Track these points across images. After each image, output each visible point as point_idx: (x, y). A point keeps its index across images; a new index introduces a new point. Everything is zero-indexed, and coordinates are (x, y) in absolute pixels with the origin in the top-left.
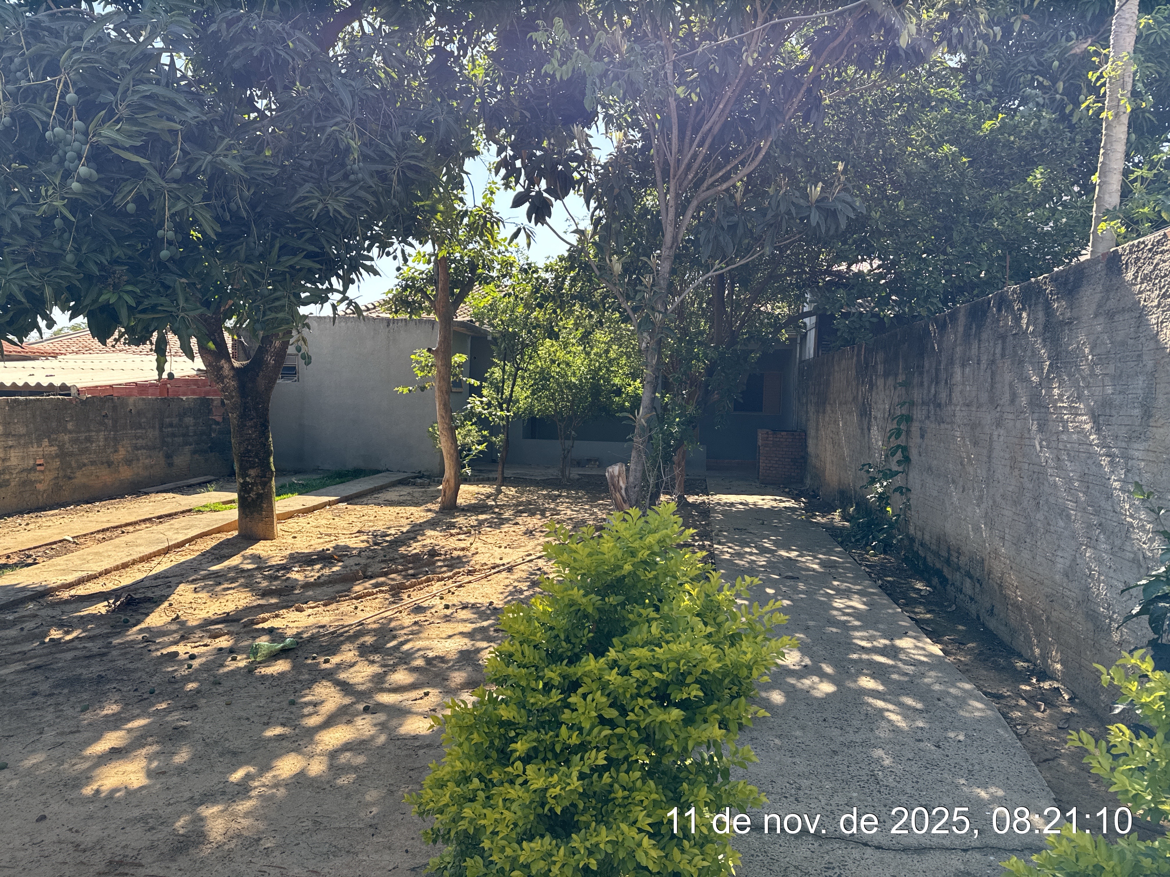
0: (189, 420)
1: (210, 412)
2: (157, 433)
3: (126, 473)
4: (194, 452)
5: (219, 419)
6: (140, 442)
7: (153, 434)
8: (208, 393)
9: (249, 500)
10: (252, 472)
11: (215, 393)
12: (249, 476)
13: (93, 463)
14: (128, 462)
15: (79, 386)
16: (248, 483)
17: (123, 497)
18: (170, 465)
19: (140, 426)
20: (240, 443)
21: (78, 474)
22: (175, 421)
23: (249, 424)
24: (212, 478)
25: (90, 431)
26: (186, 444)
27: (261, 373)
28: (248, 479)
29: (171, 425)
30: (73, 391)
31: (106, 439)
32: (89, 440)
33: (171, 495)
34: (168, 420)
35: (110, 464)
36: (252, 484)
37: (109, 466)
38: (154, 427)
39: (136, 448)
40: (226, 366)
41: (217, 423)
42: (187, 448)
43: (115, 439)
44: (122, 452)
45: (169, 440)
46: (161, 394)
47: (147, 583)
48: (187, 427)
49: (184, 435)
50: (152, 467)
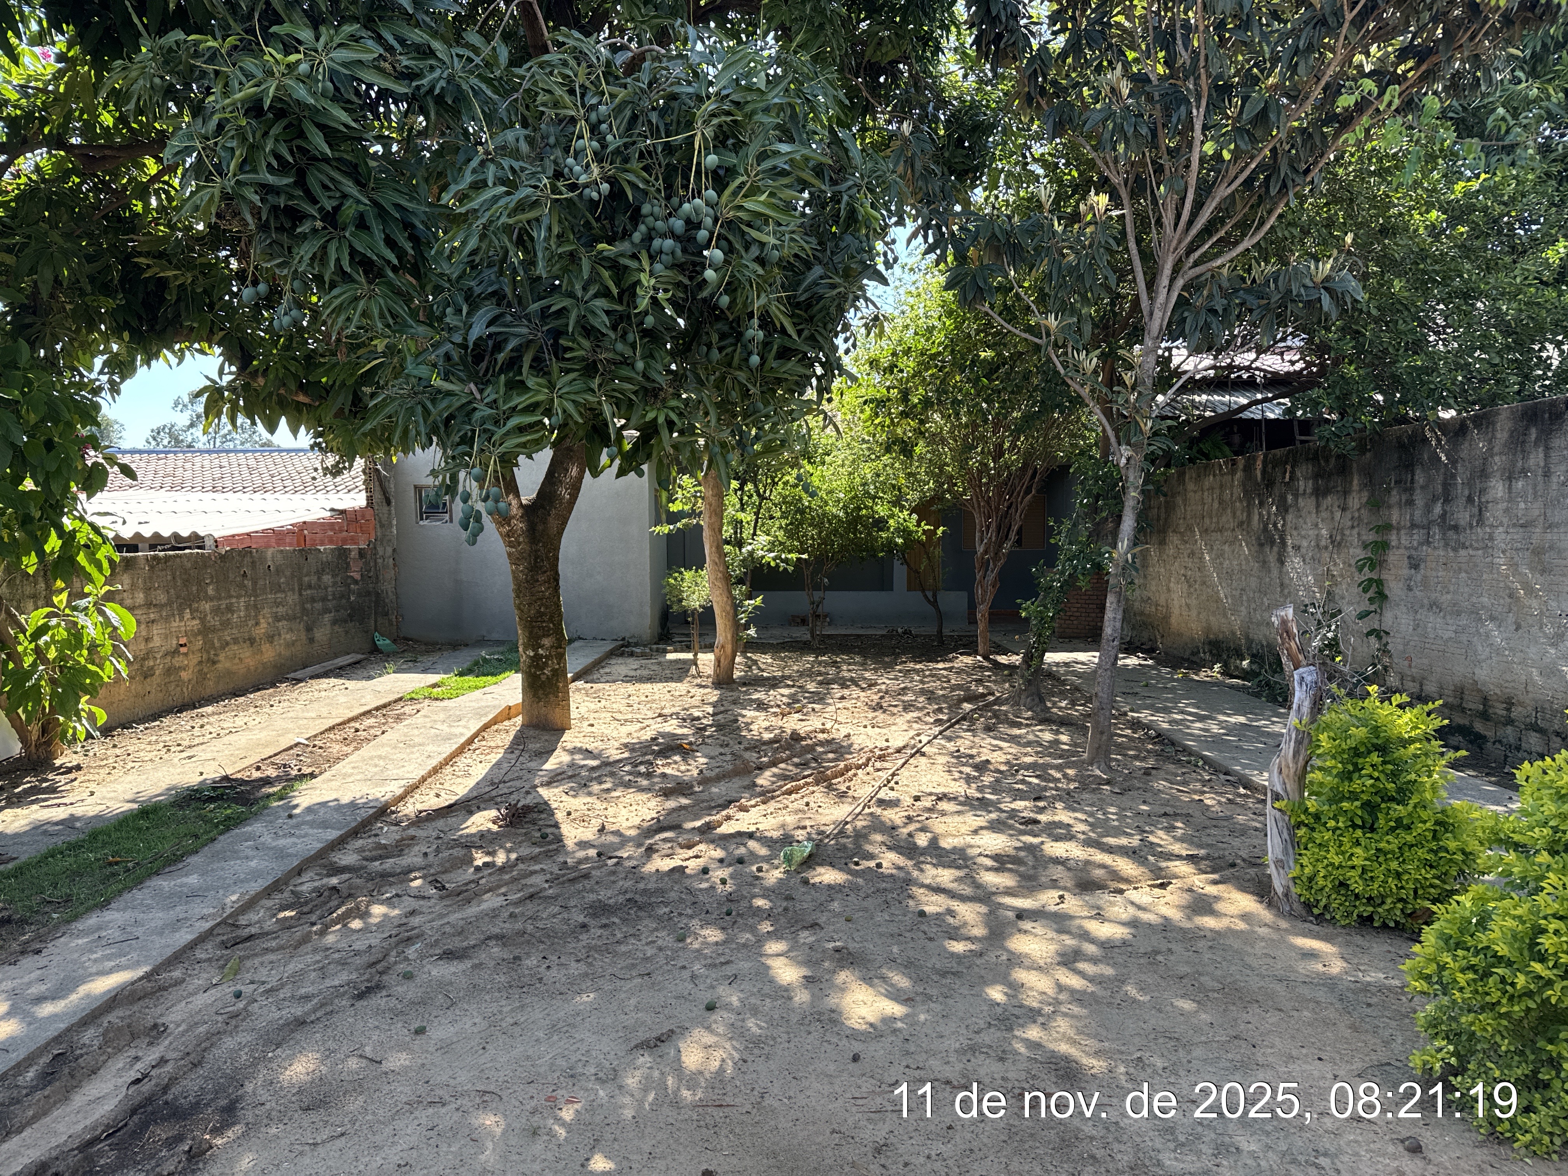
0: (327, 579)
1: (348, 567)
2: (296, 597)
3: (269, 653)
4: (334, 622)
5: (357, 576)
6: (281, 610)
7: (292, 598)
8: (345, 541)
9: (543, 678)
10: (546, 642)
11: (354, 541)
12: (542, 647)
13: (236, 641)
14: (270, 638)
15: (216, 535)
16: (542, 656)
17: (273, 685)
18: (311, 640)
19: (280, 590)
20: (530, 604)
21: (222, 657)
22: (314, 579)
23: (542, 578)
24: (359, 657)
25: (230, 597)
26: (327, 611)
28: (541, 651)
29: (310, 587)
30: (209, 543)
31: (247, 608)
32: (230, 609)
34: (306, 579)
35: (252, 641)
36: (546, 657)
38: (293, 590)
39: (277, 619)
40: (514, 503)
41: (356, 582)
42: (327, 618)
43: (255, 606)
45: (308, 606)
46: (299, 545)
48: (326, 588)
49: (324, 599)
50: (293, 643)
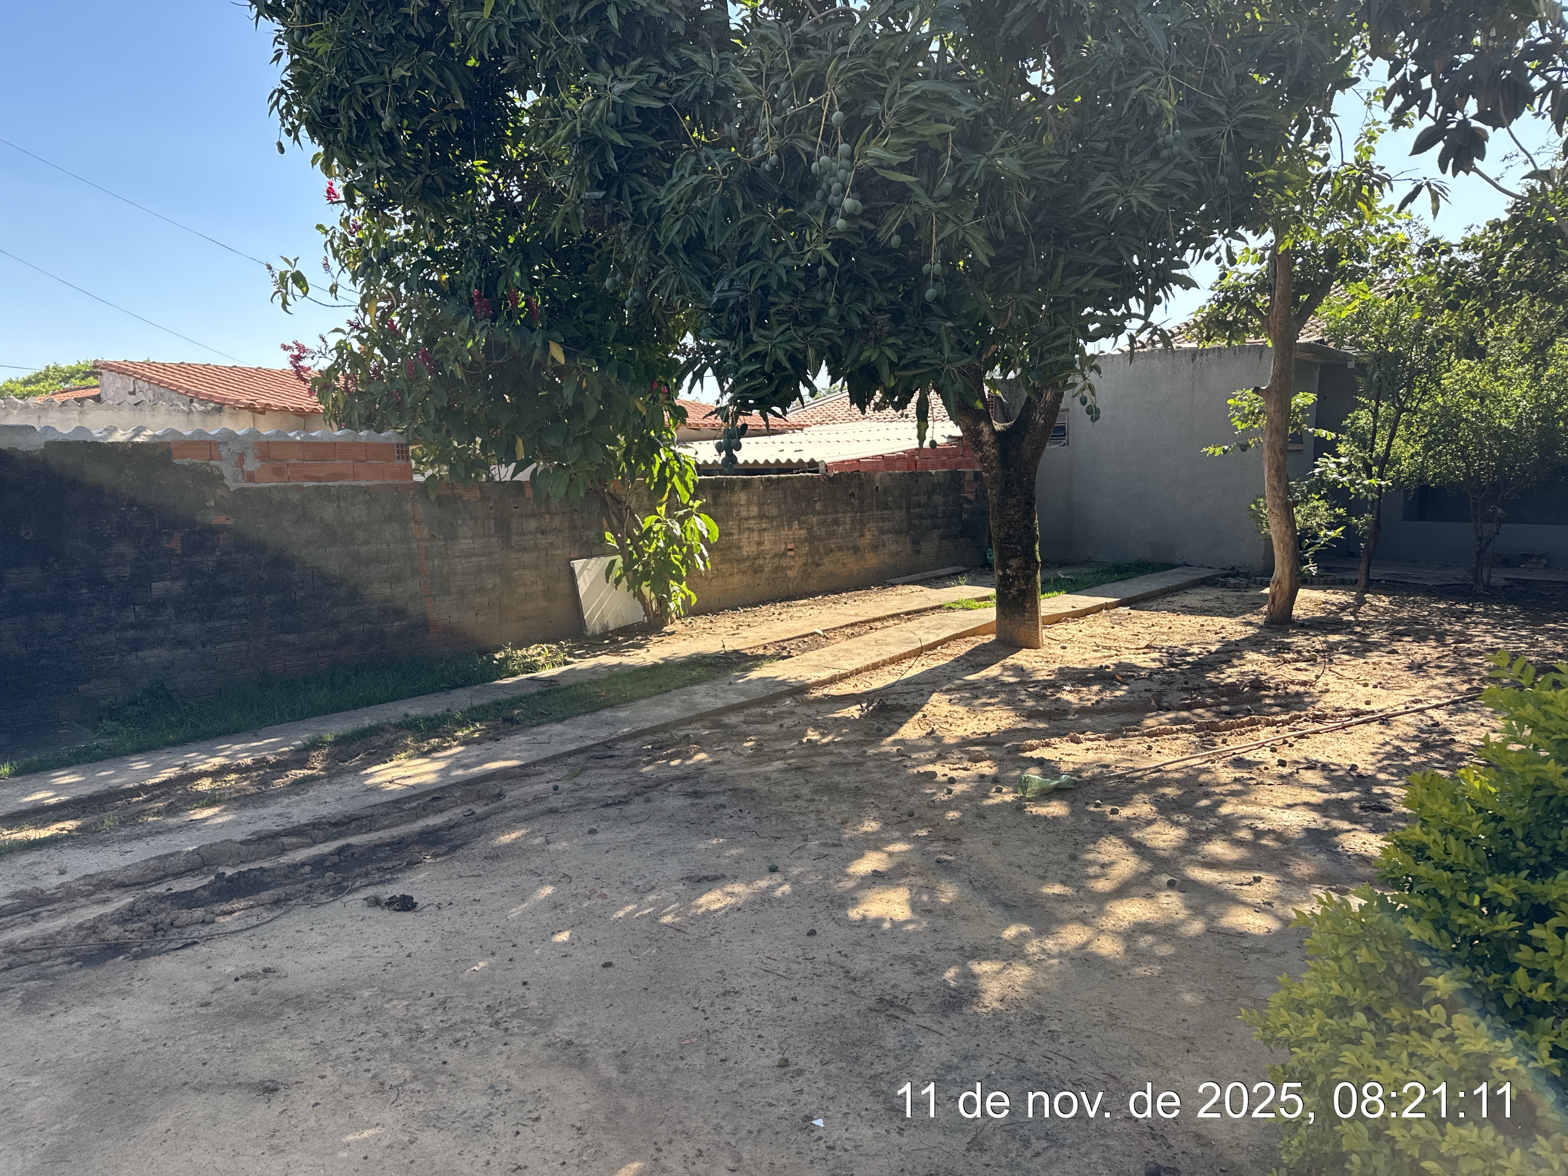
0: (938, 499)
1: (961, 487)
2: (904, 514)
3: (872, 561)
4: (943, 537)
5: (971, 497)
6: (887, 525)
7: (899, 515)
8: (959, 465)
9: (1010, 597)
10: (1014, 563)
11: (968, 464)
12: (1009, 567)
13: (840, 548)
14: (875, 548)
15: (827, 461)
16: (1009, 577)
17: (869, 588)
18: (918, 552)
19: (886, 507)
20: (1000, 527)
21: (826, 560)
22: (923, 499)
23: (1011, 502)
24: (962, 568)
25: (837, 512)
26: (935, 527)
27: (1027, 437)
28: (1008, 572)
29: (918, 505)
30: (822, 468)
31: (852, 522)
32: (836, 522)
33: (919, 588)
34: (915, 499)
35: (856, 549)
36: (1013, 577)
37: (856, 552)
38: (900, 508)
39: (883, 532)
40: (986, 430)
41: (970, 502)
42: (935, 533)
43: (861, 521)
44: (868, 536)
45: (917, 522)
46: (908, 468)
47: (898, 688)
48: (936, 507)
49: (933, 517)
50: (898, 554)
